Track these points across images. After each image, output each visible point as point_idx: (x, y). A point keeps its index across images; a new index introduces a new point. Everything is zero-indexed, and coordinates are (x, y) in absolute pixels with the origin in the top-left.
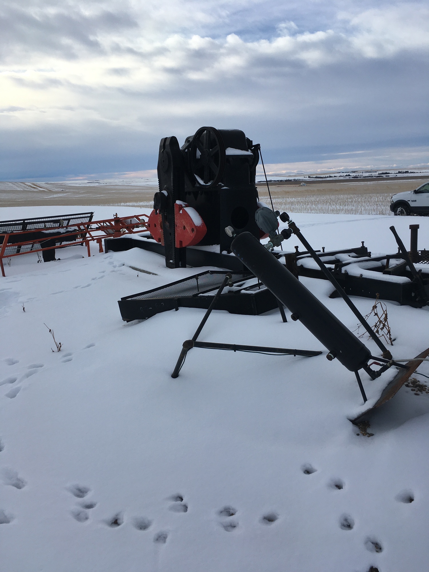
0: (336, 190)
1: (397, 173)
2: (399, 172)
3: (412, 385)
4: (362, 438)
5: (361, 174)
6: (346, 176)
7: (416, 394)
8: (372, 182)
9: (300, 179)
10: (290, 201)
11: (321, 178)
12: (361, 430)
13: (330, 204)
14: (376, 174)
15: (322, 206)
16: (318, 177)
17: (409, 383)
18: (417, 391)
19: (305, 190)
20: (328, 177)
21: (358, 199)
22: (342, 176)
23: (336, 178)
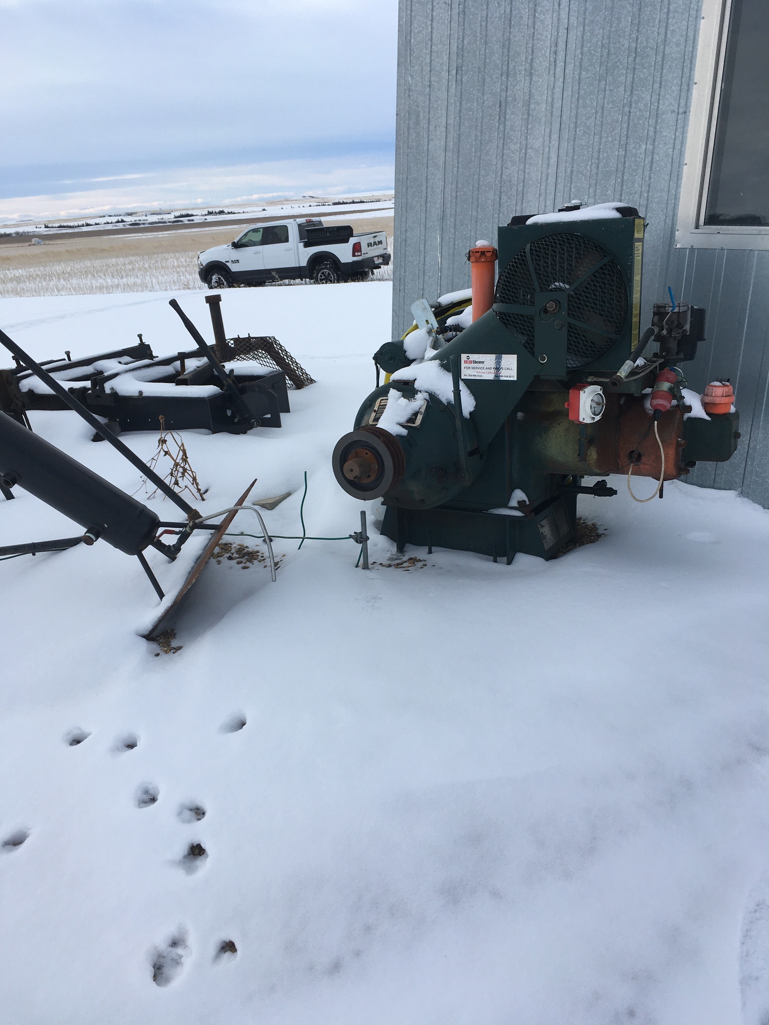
0: (103, 250)
1: (206, 215)
2: (210, 213)
3: (237, 556)
4: (164, 657)
5: (145, 218)
6: (118, 222)
7: (244, 568)
8: (166, 233)
9: (28, 232)
10: (15, 276)
11: (70, 227)
12: (162, 646)
13: (94, 276)
14: (171, 217)
15: (78, 282)
16: (64, 227)
17: (233, 554)
18: (245, 563)
19: (43, 253)
20: (83, 226)
21: (144, 263)
22: (110, 223)
23: (100, 227)
